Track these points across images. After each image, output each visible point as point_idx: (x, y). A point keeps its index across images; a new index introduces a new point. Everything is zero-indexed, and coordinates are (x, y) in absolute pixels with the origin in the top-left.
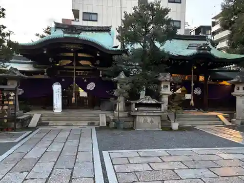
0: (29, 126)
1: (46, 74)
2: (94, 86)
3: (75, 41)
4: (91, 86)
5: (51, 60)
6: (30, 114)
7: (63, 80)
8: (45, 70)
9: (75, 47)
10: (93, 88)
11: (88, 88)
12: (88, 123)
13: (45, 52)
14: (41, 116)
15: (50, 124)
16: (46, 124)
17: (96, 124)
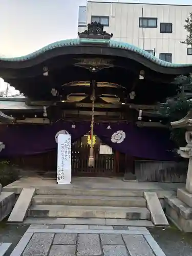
0: (10, 219)
1: (45, 115)
2: (124, 137)
3: (101, 52)
4: (119, 137)
5: (54, 92)
6: (16, 189)
7: (74, 126)
8: (45, 108)
9: (99, 63)
10: (122, 140)
11: (113, 140)
12: (128, 214)
13: (46, 74)
14: (35, 194)
15: (50, 215)
16: (44, 214)
17: (144, 216)
